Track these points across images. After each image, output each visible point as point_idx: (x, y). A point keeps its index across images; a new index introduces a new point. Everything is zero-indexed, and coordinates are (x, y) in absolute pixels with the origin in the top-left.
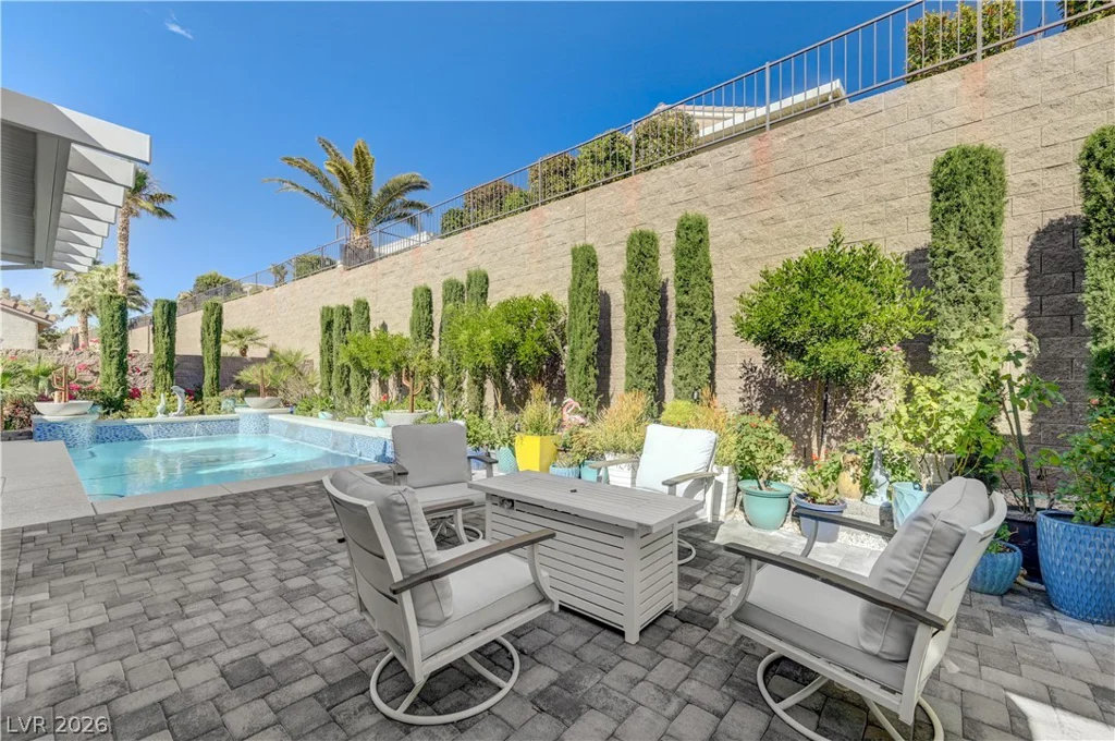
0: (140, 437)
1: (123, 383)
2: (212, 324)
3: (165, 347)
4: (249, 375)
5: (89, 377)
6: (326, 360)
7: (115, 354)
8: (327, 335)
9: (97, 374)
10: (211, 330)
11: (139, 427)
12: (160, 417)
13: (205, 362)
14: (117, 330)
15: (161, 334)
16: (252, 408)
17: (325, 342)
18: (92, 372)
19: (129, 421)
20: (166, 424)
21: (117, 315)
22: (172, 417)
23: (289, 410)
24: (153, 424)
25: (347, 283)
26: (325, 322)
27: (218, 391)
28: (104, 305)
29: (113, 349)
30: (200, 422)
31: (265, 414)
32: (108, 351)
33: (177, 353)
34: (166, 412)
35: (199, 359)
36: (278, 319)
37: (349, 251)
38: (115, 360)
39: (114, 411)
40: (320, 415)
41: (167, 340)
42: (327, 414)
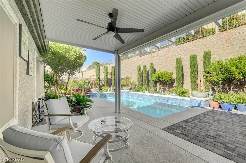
1: (100, 84)
2: (114, 71)
6: (139, 78)
8: (139, 72)
12: (109, 92)
13: (112, 80)
15: (105, 73)
16: (125, 90)
17: (139, 74)
21: (99, 69)
23: (132, 90)
24: (109, 94)
25: (141, 60)
26: (139, 69)
28: (97, 67)
31: (128, 91)
32: (97, 77)
33: (108, 78)
37: (140, 52)
38: (99, 80)
40: (145, 92)
41: (106, 75)
42: (147, 92)
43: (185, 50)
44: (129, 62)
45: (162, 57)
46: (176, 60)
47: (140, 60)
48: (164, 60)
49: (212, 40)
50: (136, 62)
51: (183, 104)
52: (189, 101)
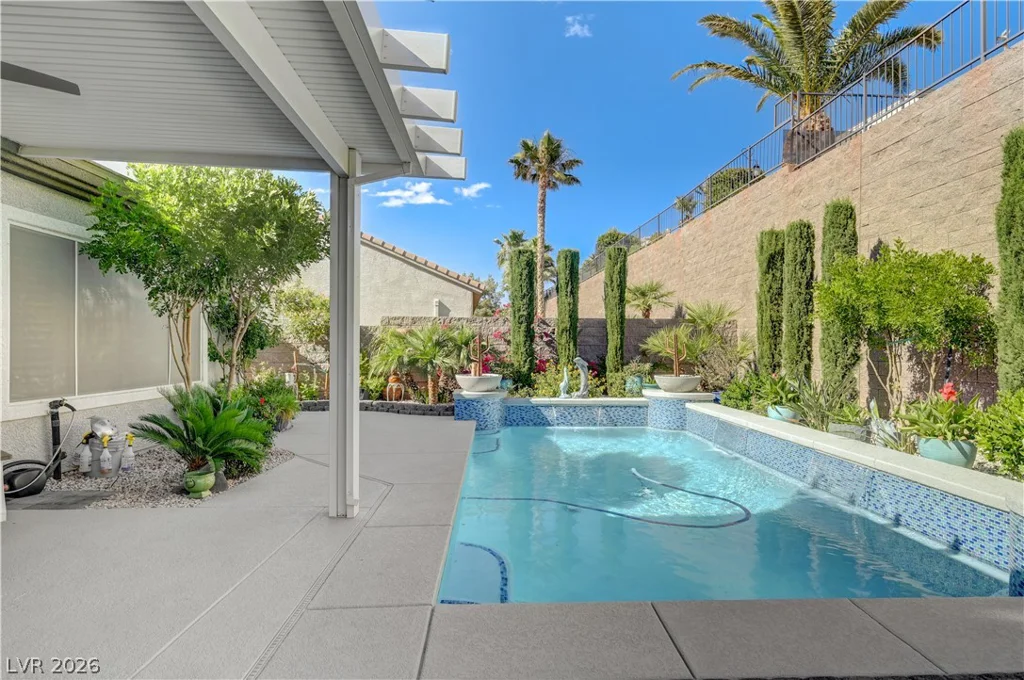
0: (544, 422)
1: (531, 353)
2: (616, 277)
3: (568, 308)
4: (656, 343)
5: (502, 347)
6: (767, 318)
7: (523, 319)
8: (770, 276)
9: (509, 342)
10: (615, 284)
11: (543, 409)
12: (563, 398)
13: (609, 327)
14: (524, 291)
15: (564, 293)
16: (663, 391)
17: (766, 288)
18: (505, 340)
19: (535, 400)
20: (569, 406)
21: (525, 272)
22: (575, 399)
23: (713, 395)
24: (556, 406)
25: (798, 191)
26: (766, 255)
27: (623, 365)
28: (514, 261)
29: (521, 313)
30: (604, 407)
31: (682, 401)
32: (517, 316)
33: (580, 317)
34: (569, 391)
35: (602, 324)
36: (687, 268)
37: (797, 139)
38: (524, 325)
39: (522, 388)
40: (771, 411)
41: (570, 300)
42: (785, 411)
44: (736, 218)
45: (934, 145)
47: (794, 192)
48: (941, 168)
50: (773, 209)
51: (977, 544)
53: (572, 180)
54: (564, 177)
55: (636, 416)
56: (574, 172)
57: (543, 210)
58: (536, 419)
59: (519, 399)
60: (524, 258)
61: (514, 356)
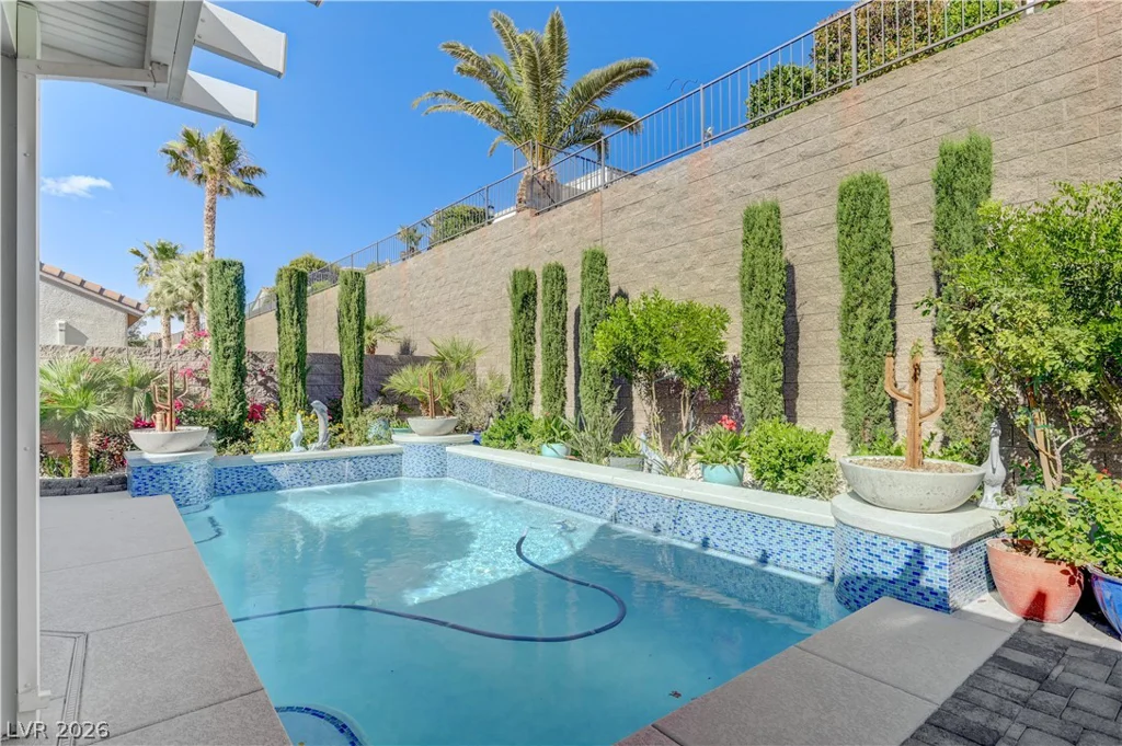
0: (270, 485)
1: (241, 397)
2: (353, 305)
3: (294, 340)
4: (400, 382)
5: (194, 388)
6: (521, 357)
7: (230, 352)
8: (524, 315)
9: (205, 382)
10: (353, 313)
11: (270, 468)
12: (296, 452)
13: (345, 363)
14: (233, 315)
15: (288, 321)
16: (419, 434)
17: (520, 326)
18: (198, 380)
19: (259, 458)
20: (306, 462)
21: (233, 291)
22: (313, 452)
23: (472, 437)
24: (289, 463)
25: (539, 235)
26: (520, 294)
27: (362, 408)
28: (216, 275)
29: (228, 344)
30: (351, 459)
31: (442, 445)
32: (221, 348)
33: (309, 351)
34: (304, 443)
35: (335, 361)
36: (414, 303)
37: (537, 187)
38: (231, 362)
39: (232, 442)
40: (546, 449)
41: (296, 329)
42: (559, 447)
43: (805, 157)
44: (473, 255)
45: (666, 210)
46: (746, 221)
47: (536, 235)
48: (672, 230)
49: (997, 68)
50: (515, 250)
51: (783, 555)
52: (824, 532)
53: (255, 191)
54: (242, 185)
55: (389, 466)
56: (257, 181)
57: (212, 220)
58: (263, 482)
59: (232, 456)
60: (230, 272)
61: (216, 400)
